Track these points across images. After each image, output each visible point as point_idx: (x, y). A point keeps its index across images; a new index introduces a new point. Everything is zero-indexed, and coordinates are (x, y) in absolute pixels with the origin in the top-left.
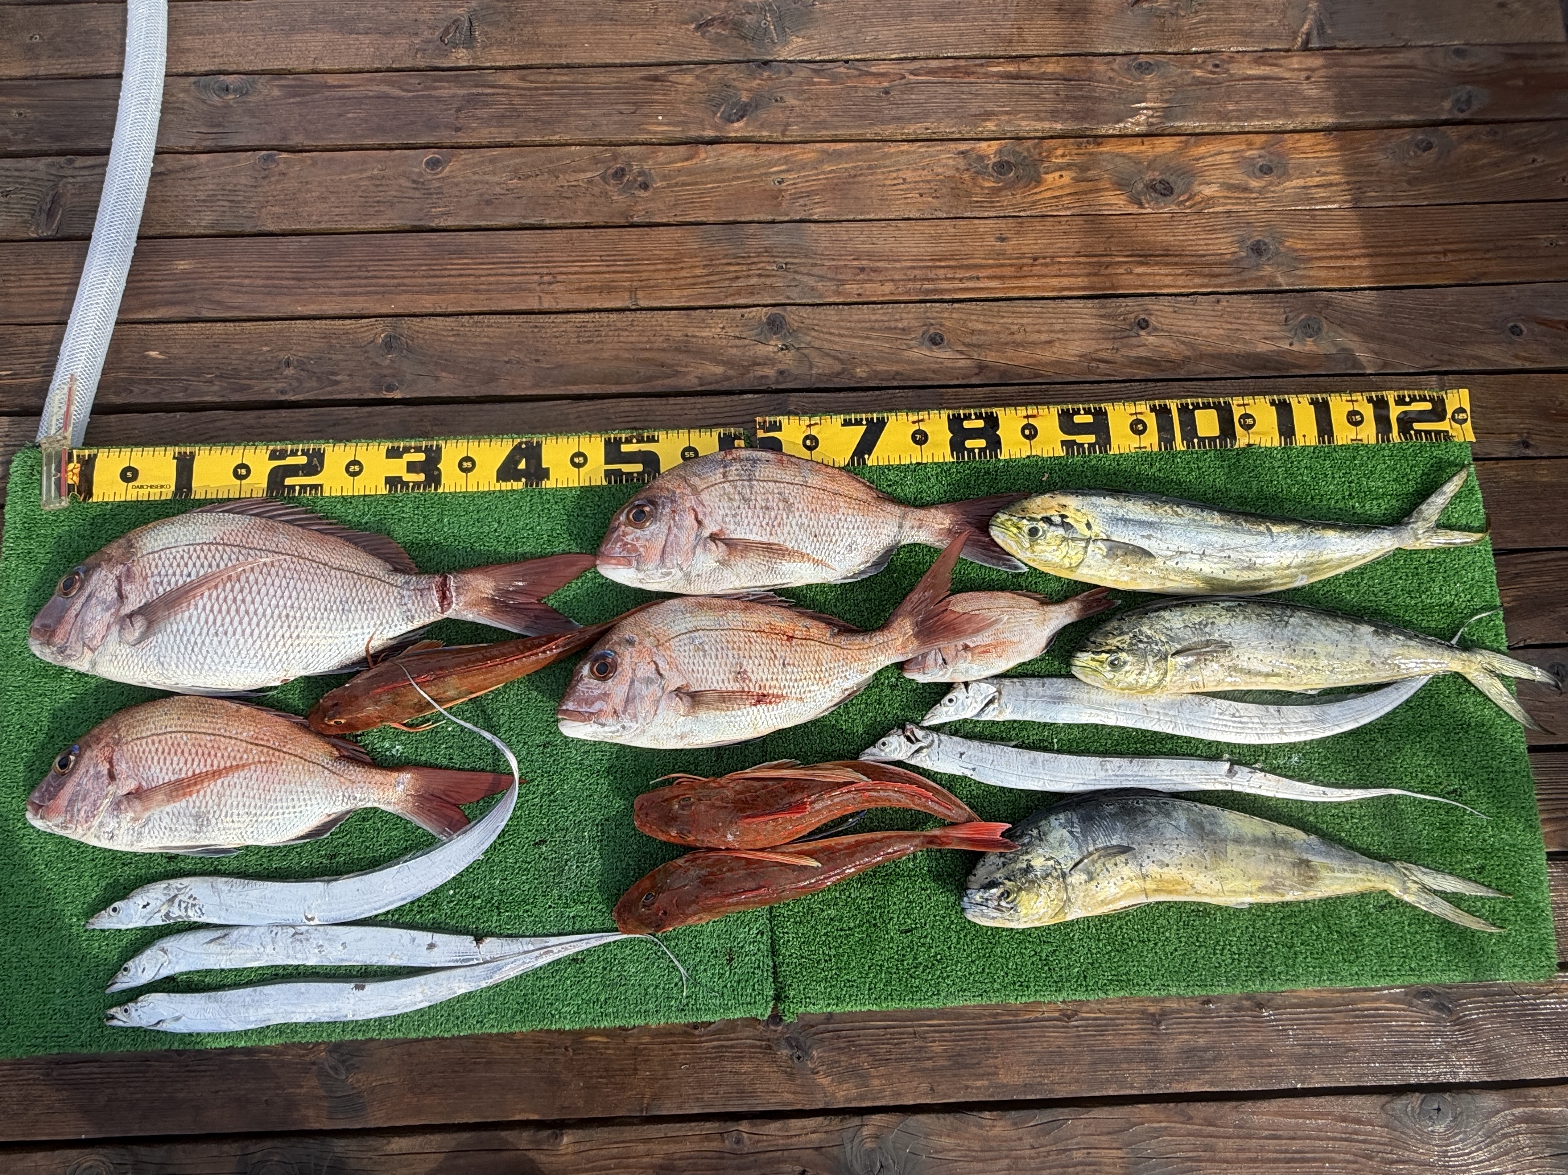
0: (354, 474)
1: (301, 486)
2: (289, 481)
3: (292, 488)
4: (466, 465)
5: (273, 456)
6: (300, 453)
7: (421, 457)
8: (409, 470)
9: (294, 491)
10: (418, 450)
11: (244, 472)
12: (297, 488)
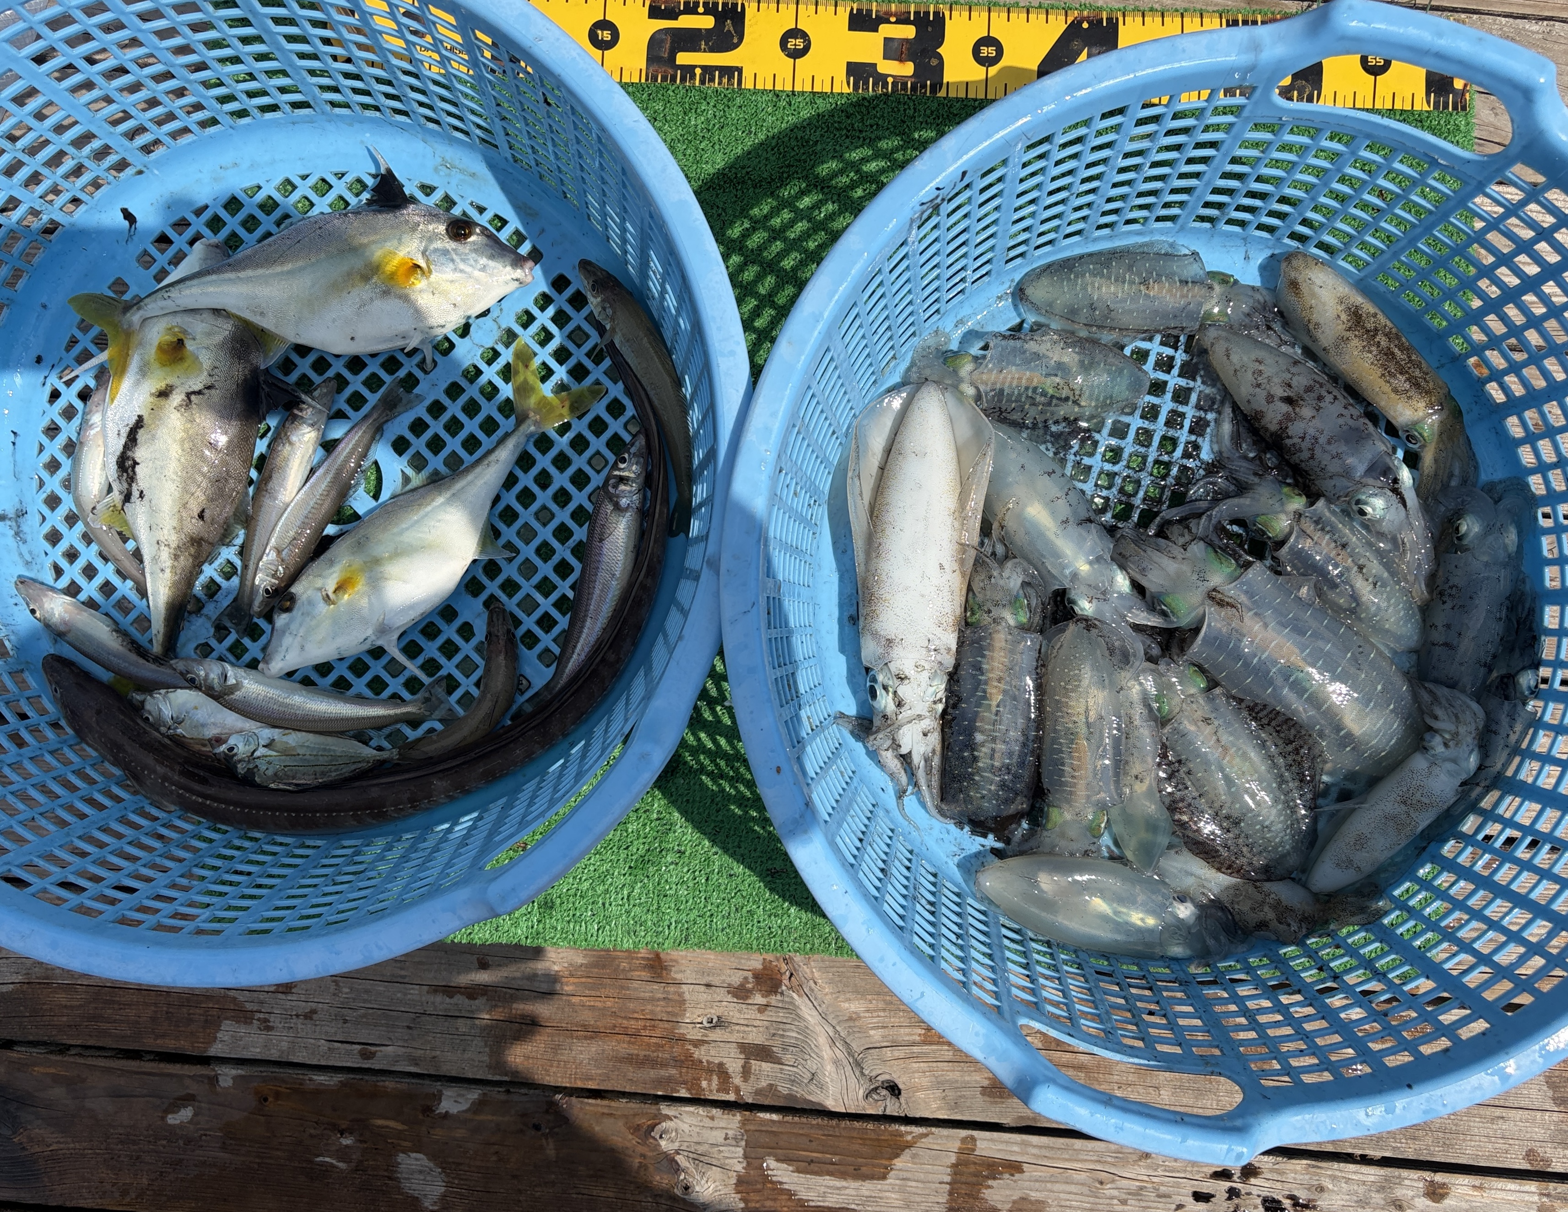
0: (796, 54)
1: (703, 67)
2: (683, 58)
3: (689, 70)
4: (985, 51)
5: (655, 13)
6: (701, 10)
7: (909, 32)
8: (888, 55)
9: (693, 76)
10: (903, 19)
11: (606, 35)
12: (698, 71)
